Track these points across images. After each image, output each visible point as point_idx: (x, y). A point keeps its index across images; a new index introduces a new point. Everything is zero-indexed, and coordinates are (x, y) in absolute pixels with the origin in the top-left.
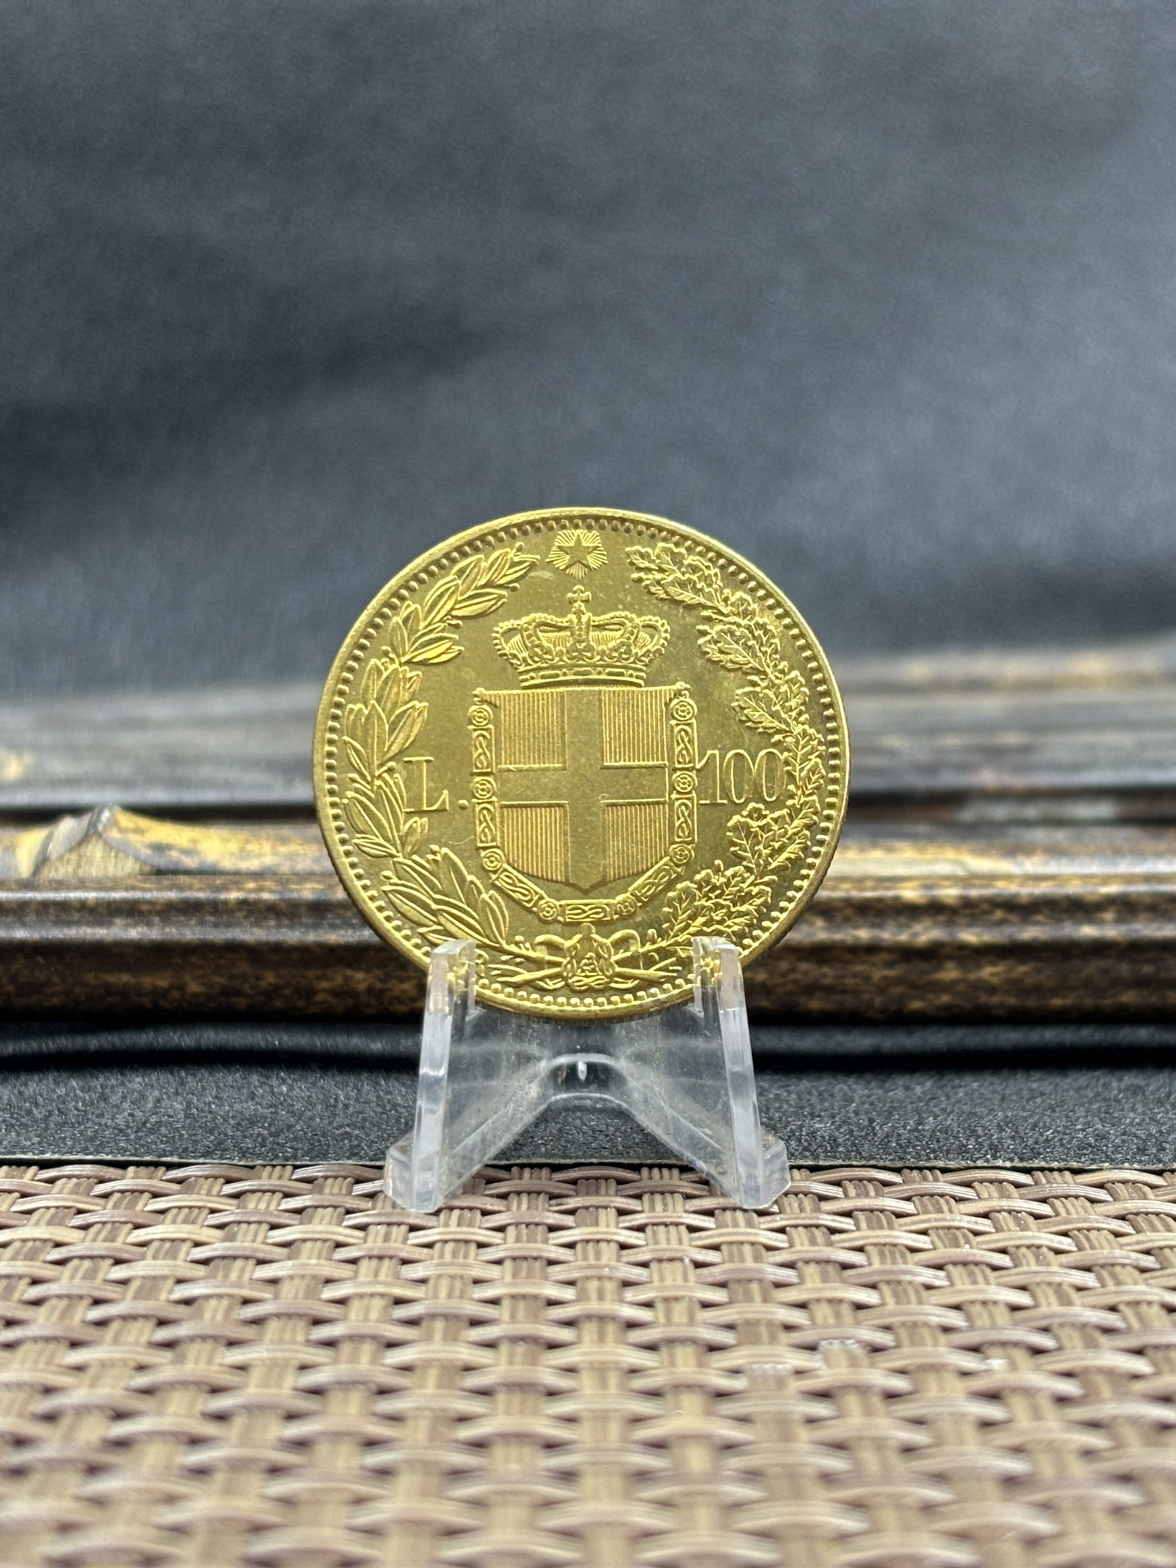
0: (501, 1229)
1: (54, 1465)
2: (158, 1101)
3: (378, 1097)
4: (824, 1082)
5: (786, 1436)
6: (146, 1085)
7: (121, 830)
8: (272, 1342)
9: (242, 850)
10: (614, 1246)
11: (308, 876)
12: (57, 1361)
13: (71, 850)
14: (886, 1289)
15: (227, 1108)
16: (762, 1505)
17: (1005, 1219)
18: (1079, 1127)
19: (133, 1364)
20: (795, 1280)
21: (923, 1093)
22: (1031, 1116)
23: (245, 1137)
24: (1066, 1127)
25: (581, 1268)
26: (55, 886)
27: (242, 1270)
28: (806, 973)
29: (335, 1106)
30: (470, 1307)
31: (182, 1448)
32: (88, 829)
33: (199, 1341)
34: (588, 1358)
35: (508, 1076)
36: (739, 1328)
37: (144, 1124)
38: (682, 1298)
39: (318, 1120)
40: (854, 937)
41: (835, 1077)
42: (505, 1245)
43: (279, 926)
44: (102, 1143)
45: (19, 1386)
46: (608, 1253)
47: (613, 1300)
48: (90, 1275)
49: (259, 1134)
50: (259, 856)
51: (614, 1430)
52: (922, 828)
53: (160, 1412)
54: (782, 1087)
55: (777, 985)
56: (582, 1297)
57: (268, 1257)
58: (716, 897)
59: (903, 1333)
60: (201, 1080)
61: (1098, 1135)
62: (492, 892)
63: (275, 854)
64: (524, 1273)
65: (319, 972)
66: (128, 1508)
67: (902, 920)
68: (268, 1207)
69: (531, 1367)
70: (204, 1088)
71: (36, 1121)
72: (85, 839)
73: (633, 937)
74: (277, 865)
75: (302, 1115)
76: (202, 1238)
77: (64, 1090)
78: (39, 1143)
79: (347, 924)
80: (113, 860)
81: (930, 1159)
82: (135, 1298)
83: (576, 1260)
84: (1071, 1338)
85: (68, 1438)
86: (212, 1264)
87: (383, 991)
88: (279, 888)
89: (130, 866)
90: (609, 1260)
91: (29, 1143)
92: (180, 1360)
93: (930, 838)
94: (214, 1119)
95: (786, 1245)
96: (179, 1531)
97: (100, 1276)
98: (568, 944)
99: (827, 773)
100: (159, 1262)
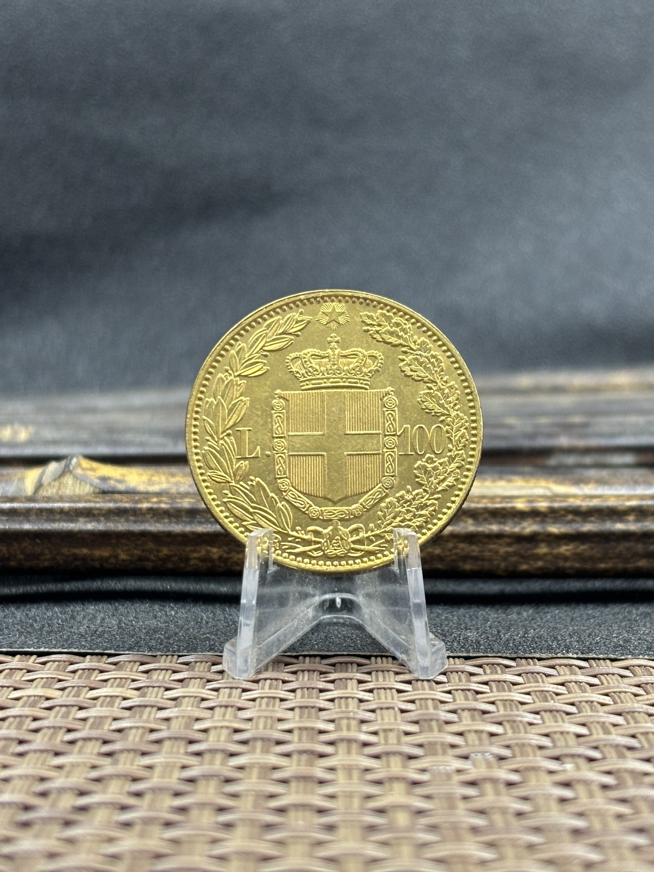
0: (293, 691)
1: (46, 821)
2: (103, 619)
3: (225, 617)
4: (473, 610)
5: (452, 807)
6: (97, 610)
7: (83, 469)
8: (166, 752)
9: (150, 480)
10: (356, 701)
11: (186, 495)
12: (47, 763)
13: (55, 480)
14: (507, 726)
15: (141, 623)
16: (438, 844)
17: (573, 686)
18: (614, 635)
19: (90, 765)
20: (456, 720)
21: (528, 616)
22: (588, 629)
23: (151, 639)
24: (607, 635)
25: (337, 713)
26: (46, 499)
27: (150, 713)
28: (463, 549)
29: (201, 623)
30: (276, 734)
31: (117, 811)
32: (65, 469)
33: (126, 752)
34: (341, 763)
35: (294, 605)
36: (426, 746)
37: (95, 632)
38: (394, 729)
39: (191, 630)
40: (489, 529)
41: (478, 607)
42: (295, 700)
43: (170, 522)
44: (72, 642)
45: (27, 777)
46: (353, 704)
47: (355, 731)
48: (66, 716)
49: (159, 638)
50: (159, 483)
51: (356, 802)
52: (527, 469)
53: (104, 792)
54: (450, 612)
55: (446, 556)
56: (338, 729)
57: (164, 706)
58: (408, 506)
59: (517, 750)
60: (127, 608)
61: (625, 640)
62: (283, 503)
63: (168, 482)
64: (306, 715)
65: (192, 548)
66: (88, 845)
67: (516, 520)
68: (164, 678)
69: (310, 768)
70: (128, 613)
71: (36, 630)
72: (63, 474)
73: (361, 528)
74: (169, 489)
75: (183, 627)
76: (128, 696)
77: (51, 613)
78: (37, 642)
79: (207, 521)
80: (78, 485)
81: (531, 653)
82: (91, 728)
83: (335, 708)
84: (610, 753)
85: (53, 805)
86: (133, 710)
87: (227, 559)
88: (170, 501)
89: (87, 489)
90: (354, 708)
91: (32, 642)
92: (115, 763)
93: (532, 474)
94: (134, 629)
95: (451, 700)
96: (115, 857)
97: (71, 716)
98: (325, 531)
99: (470, 438)
100: (104, 709)
